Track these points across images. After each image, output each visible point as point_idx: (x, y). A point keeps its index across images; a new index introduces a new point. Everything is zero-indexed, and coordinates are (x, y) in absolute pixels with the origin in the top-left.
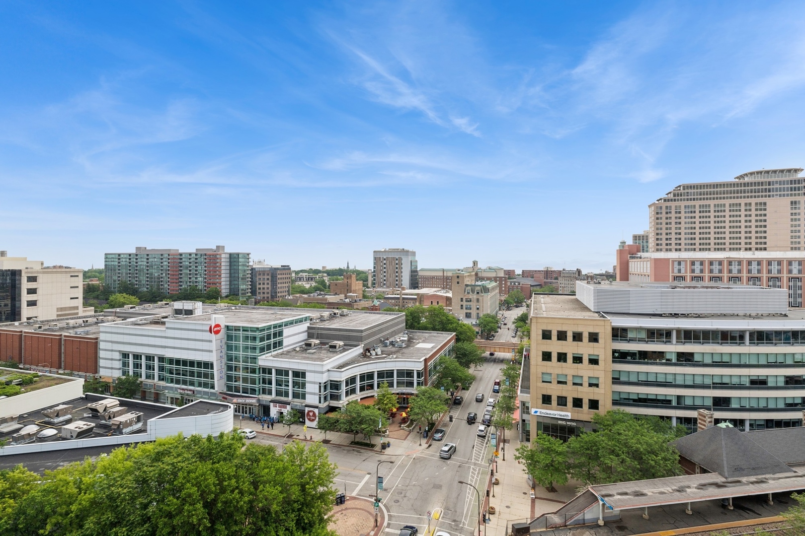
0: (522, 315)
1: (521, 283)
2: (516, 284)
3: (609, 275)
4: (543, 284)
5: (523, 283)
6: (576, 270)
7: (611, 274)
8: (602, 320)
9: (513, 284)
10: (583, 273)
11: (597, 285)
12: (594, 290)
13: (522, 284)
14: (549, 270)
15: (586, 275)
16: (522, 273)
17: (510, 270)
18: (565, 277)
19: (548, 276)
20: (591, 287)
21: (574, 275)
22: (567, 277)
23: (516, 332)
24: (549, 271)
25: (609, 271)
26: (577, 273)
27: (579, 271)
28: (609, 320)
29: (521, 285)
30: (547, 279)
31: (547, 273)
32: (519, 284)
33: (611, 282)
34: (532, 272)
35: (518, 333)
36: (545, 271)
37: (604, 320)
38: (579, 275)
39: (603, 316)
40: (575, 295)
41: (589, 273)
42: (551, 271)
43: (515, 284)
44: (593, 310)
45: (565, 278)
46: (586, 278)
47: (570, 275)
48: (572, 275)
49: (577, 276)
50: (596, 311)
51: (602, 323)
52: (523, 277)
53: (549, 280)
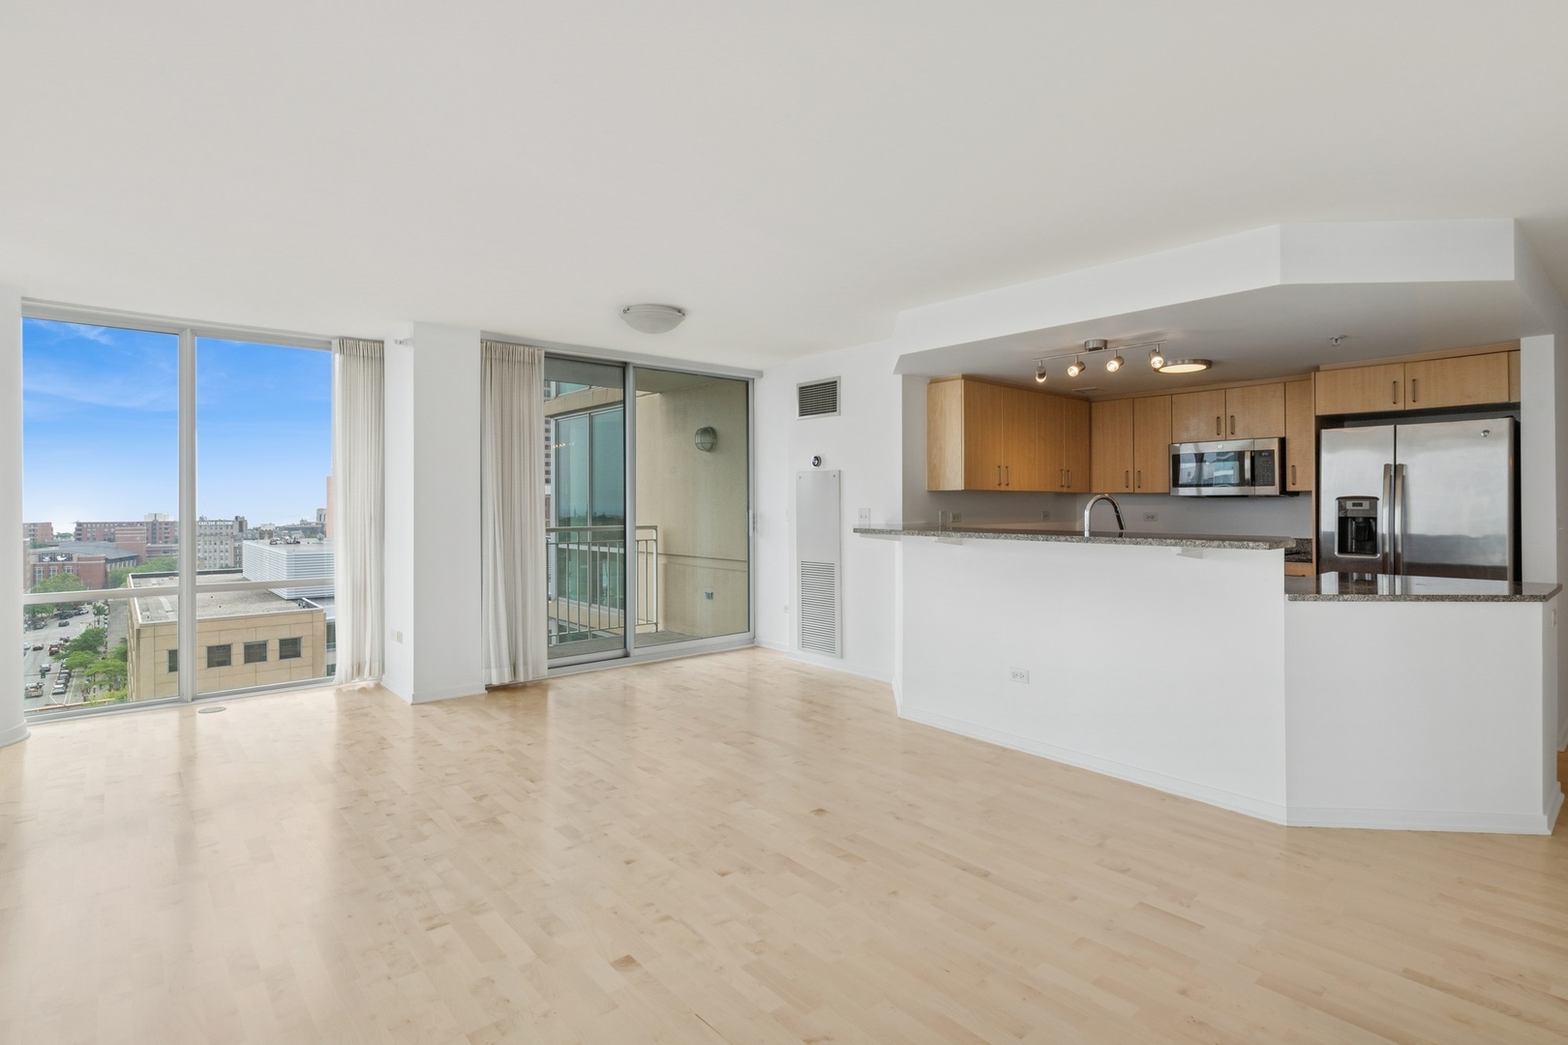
0: (87, 632)
1: (75, 557)
2: (59, 558)
3: (309, 528)
4: (144, 554)
5: (82, 556)
6: (233, 519)
7: (314, 525)
8: (307, 612)
9: (47, 559)
10: (250, 527)
11: (292, 547)
12: (289, 557)
13: (79, 559)
14: (160, 520)
15: (257, 529)
16: (77, 530)
17: (35, 524)
18: (206, 535)
19: (158, 536)
20: (282, 551)
21: (229, 531)
22: (212, 535)
23: (67, 680)
24: (160, 523)
25: (309, 521)
26: (237, 526)
27: (241, 523)
28: (322, 610)
29: (75, 561)
30: (155, 543)
31: (154, 529)
32: (70, 558)
33: (320, 539)
34: (110, 527)
35: (74, 682)
36: (147, 523)
37: (312, 612)
38: (241, 530)
39: (308, 605)
40: (241, 571)
41: (264, 525)
42: (167, 523)
43: (53, 559)
44: (286, 597)
45: (207, 538)
46: (257, 536)
47: (218, 531)
48: (224, 531)
49: (236, 531)
50: (293, 597)
51: (308, 618)
52: (79, 539)
53: (160, 545)
